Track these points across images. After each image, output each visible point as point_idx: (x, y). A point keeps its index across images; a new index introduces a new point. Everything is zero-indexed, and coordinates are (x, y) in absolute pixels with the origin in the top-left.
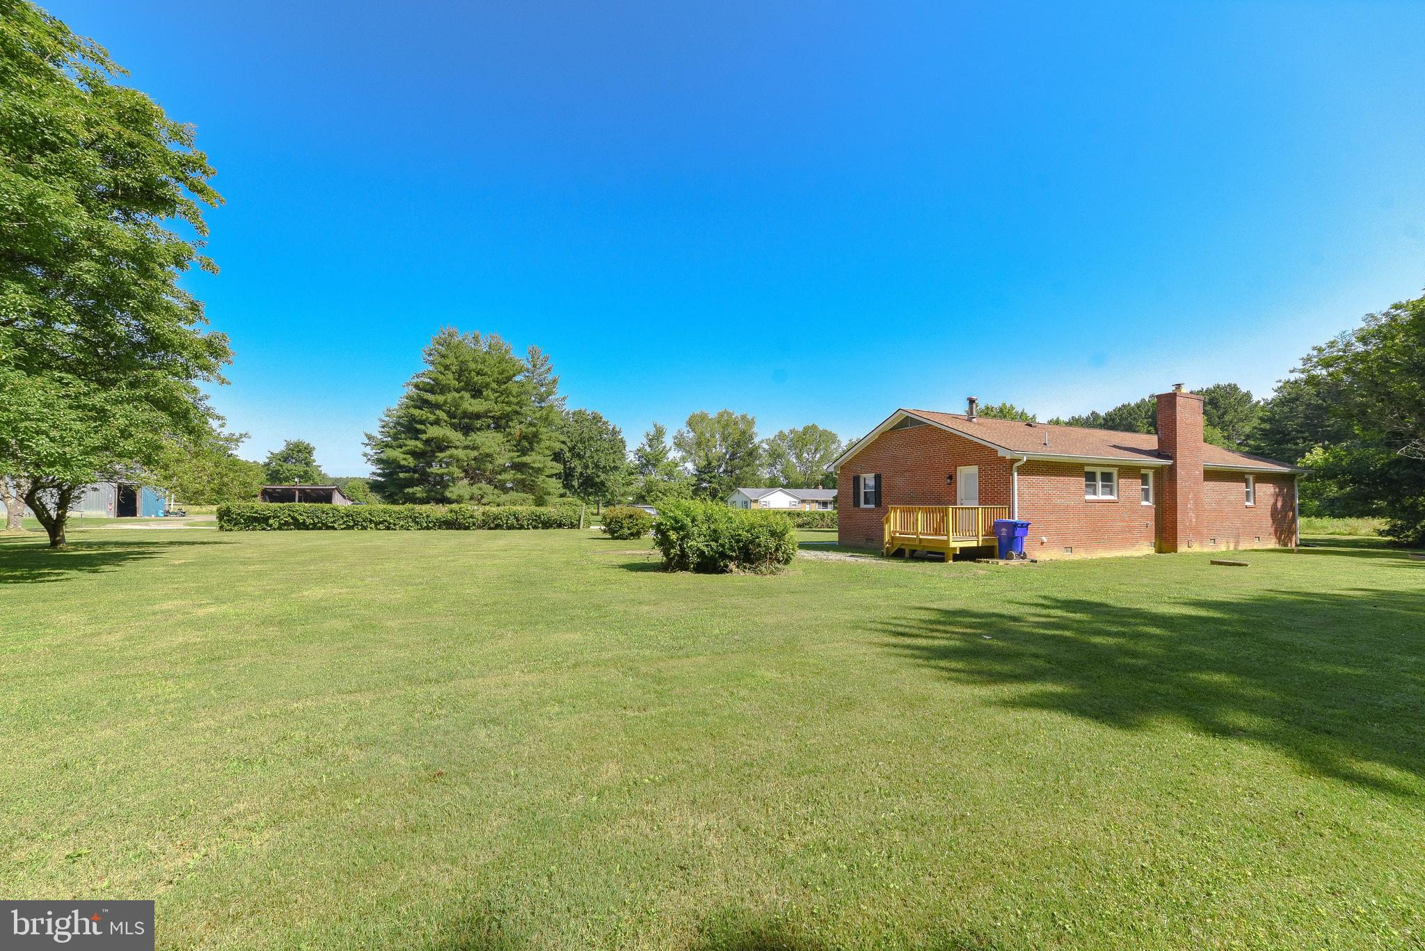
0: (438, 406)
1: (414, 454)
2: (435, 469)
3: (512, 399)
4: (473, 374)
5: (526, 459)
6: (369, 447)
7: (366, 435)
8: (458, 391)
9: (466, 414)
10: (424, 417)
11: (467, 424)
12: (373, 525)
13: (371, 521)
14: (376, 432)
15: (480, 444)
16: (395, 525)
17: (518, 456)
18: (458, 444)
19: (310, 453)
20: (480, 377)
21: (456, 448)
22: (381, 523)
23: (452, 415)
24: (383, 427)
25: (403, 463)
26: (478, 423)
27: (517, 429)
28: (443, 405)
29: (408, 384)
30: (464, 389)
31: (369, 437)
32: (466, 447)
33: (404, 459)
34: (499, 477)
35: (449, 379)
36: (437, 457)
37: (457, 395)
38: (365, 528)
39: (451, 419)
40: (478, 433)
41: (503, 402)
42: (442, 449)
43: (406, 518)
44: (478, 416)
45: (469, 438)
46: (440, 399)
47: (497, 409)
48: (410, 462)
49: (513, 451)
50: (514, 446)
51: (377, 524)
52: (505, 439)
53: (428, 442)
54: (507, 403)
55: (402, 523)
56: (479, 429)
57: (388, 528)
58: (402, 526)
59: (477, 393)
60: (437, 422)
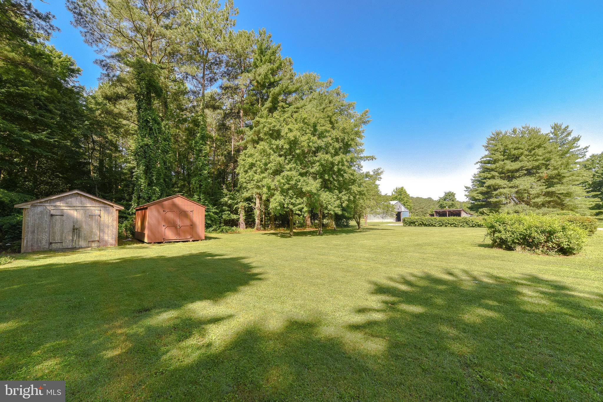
0: (493, 170)
1: (482, 193)
2: (493, 200)
3: (538, 157)
4: (512, 150)
5: (551, 189)
6: (467, 192)
7: (465, 187)
8: (503, 160)
9: (509, 171)
10: (486, 176)
11: (510, 176)
12: (449, 225)
13: (448, 223)
14: (470, 184)
15: (519, 185)
16: (458, 225)
17: (546, 188)
18: (505, 186)
19: (454, 196)
20: (516, 151)
21: (504, 188)
22: (452, 224)
23: (500, 173)
24: (473, 182)
25: (477, 198)
26: (517, 174)
27: (544, 173)
28: (495, 169)
29: (477, 163)
30: (507, 159)
31: (467, 188)
32: (511, 187)
33: (478, 196)
34: (533, 201)
35: (499, 156)
36: (493, 194)
37: (502, 163)
38: (446, 226)
39: (500, 174)
40: (518, 179)
41: (533, 160)
42: (495, 190)
43: (463, 222)
44: (517, 171)
45: (512, 182)
46: (493, 166)
47: (529, 165)
48: (481, 197)
49: (543, 185)
50: (544, 183)
51: (451, 225)
52: (536, 180)
53: (489, 187)
54: (536, 160)
55: (461, 224)
56: (519, 177)
57: (456, 227)
58: (461, 226)
59: (516, 159)
60: (493, 177)
